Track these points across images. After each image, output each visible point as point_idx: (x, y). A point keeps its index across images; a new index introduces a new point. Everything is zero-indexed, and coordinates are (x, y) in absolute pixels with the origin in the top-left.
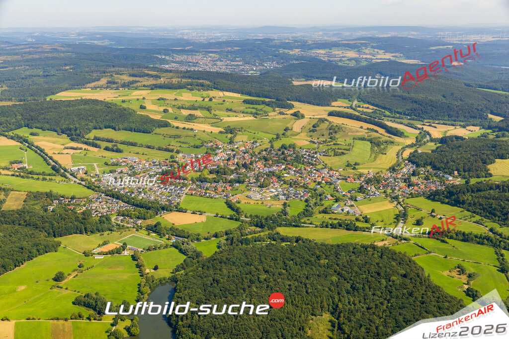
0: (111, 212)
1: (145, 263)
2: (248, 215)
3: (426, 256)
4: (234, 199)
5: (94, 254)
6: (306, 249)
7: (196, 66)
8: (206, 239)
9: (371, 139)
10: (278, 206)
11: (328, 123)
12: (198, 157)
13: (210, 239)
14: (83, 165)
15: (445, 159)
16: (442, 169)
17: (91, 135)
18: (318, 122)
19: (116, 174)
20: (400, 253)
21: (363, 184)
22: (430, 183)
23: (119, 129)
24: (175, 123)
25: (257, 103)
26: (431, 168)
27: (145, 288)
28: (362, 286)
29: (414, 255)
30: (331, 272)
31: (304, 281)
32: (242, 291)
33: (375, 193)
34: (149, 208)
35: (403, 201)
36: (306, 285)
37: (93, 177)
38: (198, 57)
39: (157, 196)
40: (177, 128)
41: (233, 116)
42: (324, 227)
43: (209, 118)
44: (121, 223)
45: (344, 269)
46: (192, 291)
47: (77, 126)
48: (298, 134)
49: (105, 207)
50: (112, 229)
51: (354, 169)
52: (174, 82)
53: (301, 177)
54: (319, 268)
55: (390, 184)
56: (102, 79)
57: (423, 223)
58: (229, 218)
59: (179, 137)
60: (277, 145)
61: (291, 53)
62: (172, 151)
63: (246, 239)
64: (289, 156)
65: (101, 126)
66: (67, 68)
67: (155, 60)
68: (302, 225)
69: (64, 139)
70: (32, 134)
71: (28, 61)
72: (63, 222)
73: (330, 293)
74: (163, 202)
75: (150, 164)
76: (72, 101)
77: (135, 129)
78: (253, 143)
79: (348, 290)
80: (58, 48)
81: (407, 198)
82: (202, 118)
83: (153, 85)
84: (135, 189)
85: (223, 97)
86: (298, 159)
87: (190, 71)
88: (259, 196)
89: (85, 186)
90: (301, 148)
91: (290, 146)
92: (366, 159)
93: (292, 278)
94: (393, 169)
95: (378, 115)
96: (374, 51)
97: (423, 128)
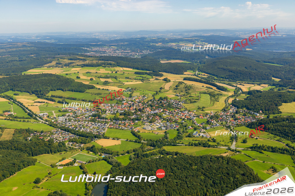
0: (65, 140)
1: (88, 171)
2: (146, 140)
3: (252, 161)
4: (136, 130)
5: (57, 166)
6: (183, 160)
7: (104, 53)
8: (122, 155)
9: (210, 93)
10: (161, 133)
11: (184, 84)
12: (112, 106)
13: (124, 154)
14: (46, 112)
15: (254, 104)
16: (252, 109)
17: (50, 94)
18: (178, 84)
19: (66, 117)
20: (238, 160)
21: (209, 119)
22: (247, 117)
23: (66, 91)
24: (98, 86)
25: (143, 74)
26: (246, 109)
27: (89, 187)
28: (219, 181)
29: (245, 161)
30: (200, 173)
31: (185, 180)
32: (149, 187)
33: (216, 124)
34: (87, 137)
35: (233, 128)
36: (186, 182)
37: (52, 119)
38: (105, 48)
39: (91, 129)
40: (99, 89)
41: (130, 82)
42: (190, 145)
43: (116, 83)
44: (71, 146)
45: (207, 171)
46: (119, 188)
47: (41, 89)
48: (167, 91)
49: (61, 137)
50: (67, 150)
51: (203, 110)
52: (94, 63)
53: (173, 116)
54: (192, 171)
55: (224, 119)
56: (53, 62)
57: (247, 142)
58: (134, 142)
59: (100, 94)
60: (157, 97)
61: (157, 45)
63: (146, 154)
64: (165, 104)
65: (55, 89)
66: (32, 56)
67: (82, 50)
68: (178, 144)
69: (34, 97)
70: (15, 94)
71: (9, 52)
72: (37, 147)
73: (201, 186)
74: (95, 133)
75: (85, 110)
76: (37, 75)
77: (74, 90)
78: (143, 97)
79: (211, 184)
80: (26, 45)
81: (236, 127)
82: (113, 83)
83: (83, 64)
84: (78, 126)
85: (123, 71)
86: (170, 106)
87: (102, 56)
88: (150, 128)
89: (48, 125)
90: (171, 99)
91: (164, 98)
92: (208, 105)
93: (177, 178)
94: (224, 110)
95: (211, 79)
96: (202, 43)
97: (237, 86)
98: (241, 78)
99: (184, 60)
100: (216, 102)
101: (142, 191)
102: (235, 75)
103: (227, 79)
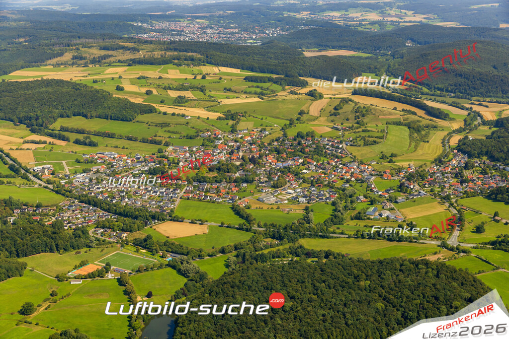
0: (88, 223)
1: (135, 289)
2: (262, 224)
4: (242, 204)
5: (70, 278)
6: (340, 267)
7: (180, 35)
8: (210, 256)
9: (409, 123)
10: (298, 212)
11: (353, 104)
12: (192, 151)
13: (215, 255)
14: (48, 164)
16: (502, 160)
17: (57, 125)
18: (340, 103)
19: (90, 174)
20: (461, 270)
21: (403, 181)
23: (92, 117)
24: (162, 108)
25: (262, 80)
26: (488, 159)
27: (137, 322)
28: (416, 314)
29: (478, 272)
30: (375, 296)
31: (341, 309)
32: (263, 324)
33: (420, 192)
34: (136, 218)
35: (456, 202)
36: (344, 315)
37: (62, 179)
38: (184, 23)
39: (145, 201)
40: (165, 113)
41: (234, 98)
42: (359, 237)
43: (203, 101)
44: (101, 237)
45: (392, 293)
46: (199, 325)
47: (39, 113)
48: (316, 118)
49: (80, 216)
50: (91, 245)
51: (391, 161)
52: (156, 56)
53: (325, 174)
54: (359, 291)
55: (437, 180)
56: (66, 54)
57: (484, 230)
58: (237, 229)
59: (166, 125)
60: (292, 133)
61: (298, 16)
62: (159, 143)
63: (262, 255)
64: (307, 146)
65: (69, 113)
66: (21, 40)
67: (130, 28)
68: (331, 235)
69: (23, 131)
72: (28, 238)
73: (377, 324)
74: (153, 208)
75: (132, 160)
76: (31, 82)
77: (111, 116)
78: (261, 131)
79: (398, 320)
80: (8, 16)
81: (462, 198)
82: (195, 100)
83: (131, 60)
84: (117, 193)
85: (219, 74)
86: (319, 151)
87: (174, 42)
88: (273, 199)
89: (53, 190)
90: (321, 137)
91: (307, 135)
92: (404, 149)
93: (326, 305)
94: (439, 161)
95: (414, 93)
96: (401, 12)
97: (471, 108)
98: (482, 90)
99: (358, 49)
100: (422, 143)
101: (248, 333)
102: (470, 83)
103: (451, 92)
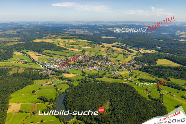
0: (49, 73)
1: (58, 88)
2: (88, 75)
3: (137, 86)
4: (84, 70)
5: (44, 85)
6: (104, 84)
7: (75, 32)
8: (75, 81)
9: (124, 53)
10: (96, 72)
11: (112, 49)
13: (77, 81)
14: (41, 60)
15: (144, 59)
16: (143, 62)
17: (44, 52)
18: (109, 48)
19: (51, 63)
20: (130, 85)
21: (121, 66)
22: (140, 66)
23: (52, 50)
25: (92, 43)
26: (140, 62)
27: (58, 95)
29: (134, 86)
30: (110, 90)
33: (124, 69)
34: (60, 73)
35: (132, 71)
36: (103, 94)
37: (44, 64)
38: (76, 30)
39: (62, 69)
40: (68, 50)
41: (85, 47)
42: (109, 78)
43: (78, 47)
44: (52, 77)
45: (114, 89)
47: (40, 49)
48: (103, 52)
49: (47, 72)
50: (49, 78)
51: (118, 62)
52: (68, 37)
53: (103, 64)
54: (107, 89)
55: (128, 66)
56: (48, 36)
57: (137, 77)
58: (82, 75)
59: (69, 52)
60: (97, 55)
61: (102, 29)
62: (67, 56)
63: (87, 81)
64: (100, 58)
65: (47, 49)
66: (38, 33)
67: (63, 30)
68: (103, 77)
69: (36, 53)
70: (27, 51)
71: (26, 30)
72: (35, 76)
73: (110, 96)
74: (64, 71)
75: (60, 60)
76: (39, 42)
77: (56, 50)
78: (90, 54)
79: (115, 95)
80: (35, 27)
82: (76, 47)
83: (62, 38)
85: (82, 41)
86: (103, 59)
87: (73, 34)
88: (91, 69)
90: (103, 56)
91: (100, 55)
92: (122, 59)
93: (99, 92)
94: (129, 62)
95: (126, 47)
99: (115, 37)
100: (126, 58)
103: (135, 47)
